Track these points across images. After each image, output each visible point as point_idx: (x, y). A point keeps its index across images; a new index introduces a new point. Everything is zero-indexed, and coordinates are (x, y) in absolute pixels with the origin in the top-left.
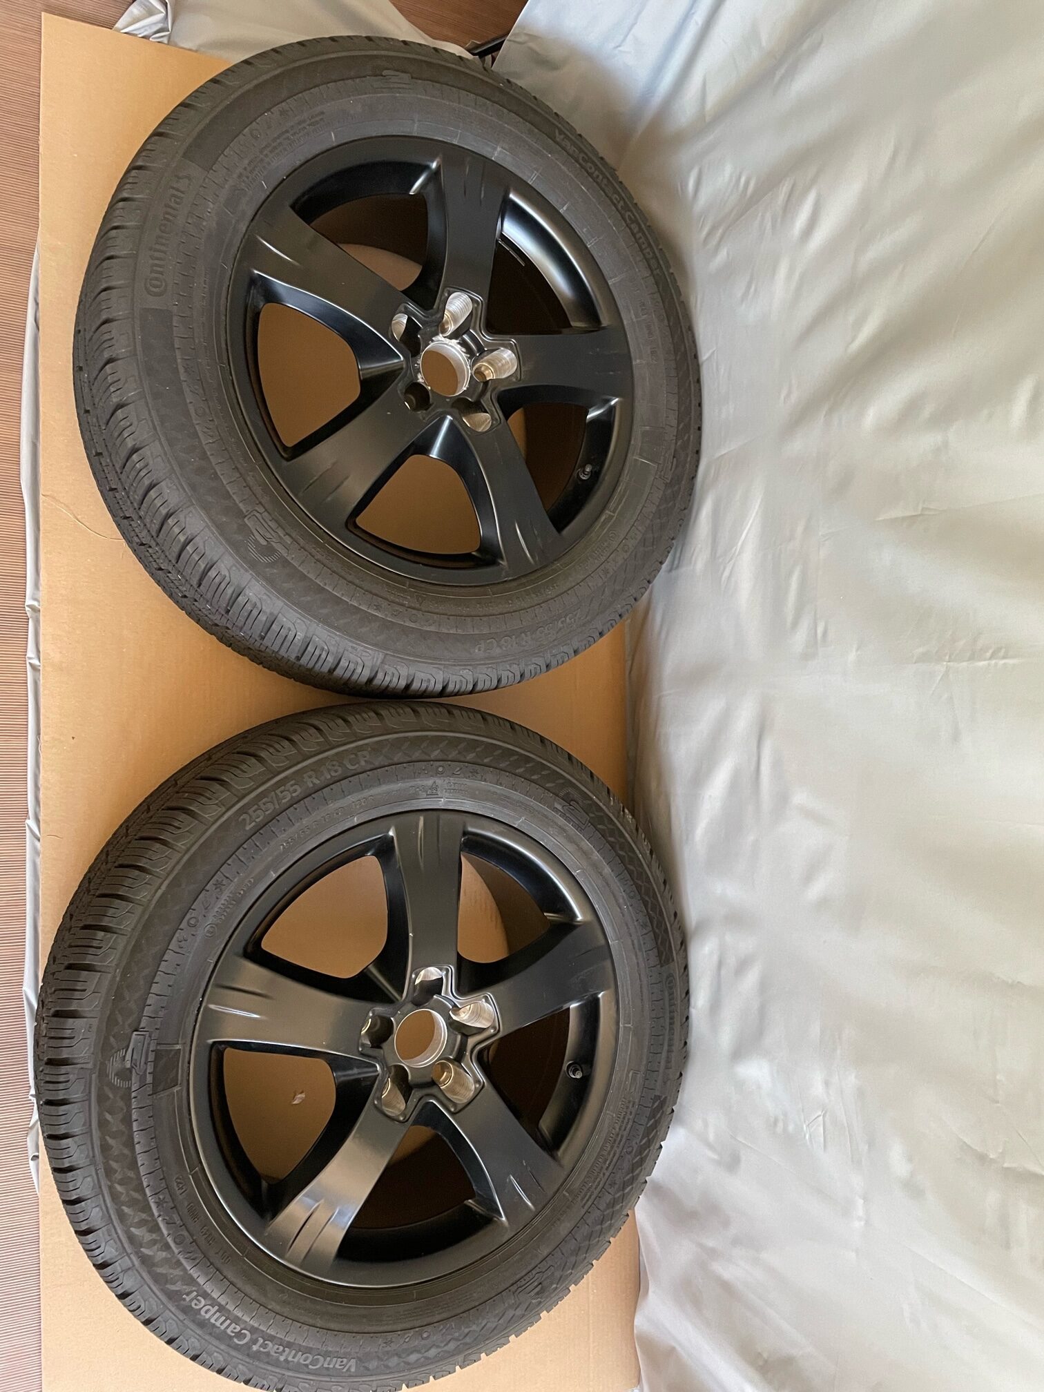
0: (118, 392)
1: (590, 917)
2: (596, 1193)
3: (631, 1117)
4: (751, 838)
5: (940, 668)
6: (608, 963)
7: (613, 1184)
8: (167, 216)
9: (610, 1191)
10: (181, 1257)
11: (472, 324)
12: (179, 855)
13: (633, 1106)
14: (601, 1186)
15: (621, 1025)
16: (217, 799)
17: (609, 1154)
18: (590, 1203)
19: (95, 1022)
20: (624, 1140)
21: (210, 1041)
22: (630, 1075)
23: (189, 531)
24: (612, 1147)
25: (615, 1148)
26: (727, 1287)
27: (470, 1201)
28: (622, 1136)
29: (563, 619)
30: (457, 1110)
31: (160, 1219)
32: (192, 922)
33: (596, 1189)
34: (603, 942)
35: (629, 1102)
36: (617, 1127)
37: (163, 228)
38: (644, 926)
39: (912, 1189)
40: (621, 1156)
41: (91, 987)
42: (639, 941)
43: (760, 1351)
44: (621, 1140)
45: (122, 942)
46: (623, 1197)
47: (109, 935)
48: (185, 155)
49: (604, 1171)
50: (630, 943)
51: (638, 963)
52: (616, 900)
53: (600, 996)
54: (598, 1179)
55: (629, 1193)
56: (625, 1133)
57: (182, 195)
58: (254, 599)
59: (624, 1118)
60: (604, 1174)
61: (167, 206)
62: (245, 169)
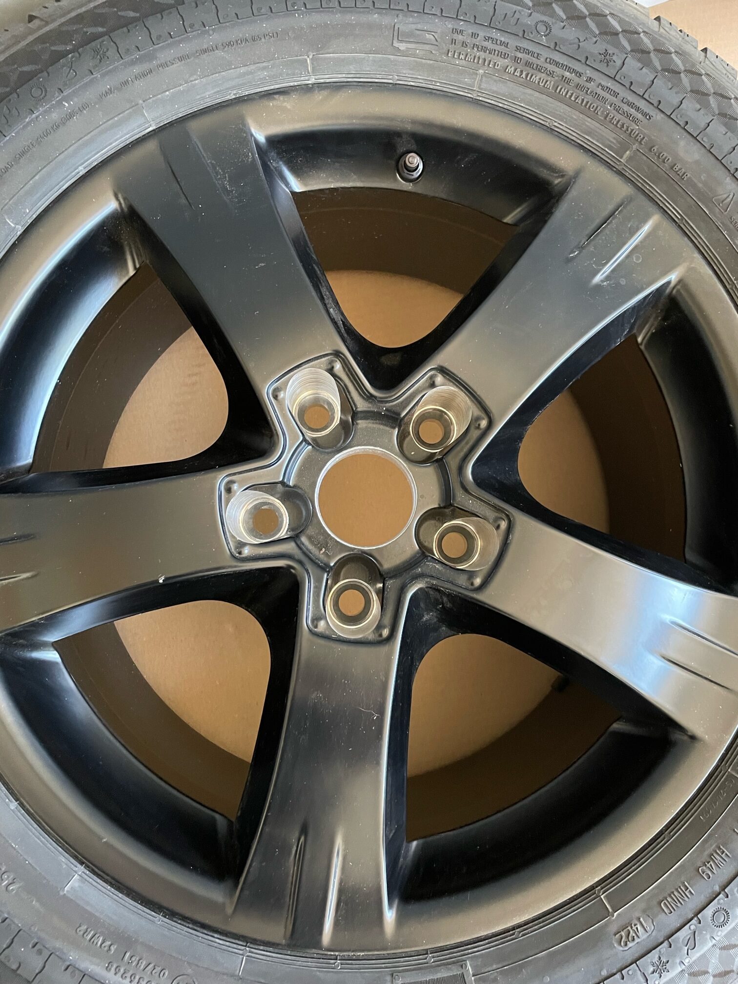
1: (105, 182)
2: (623, 93)
3: (482, 34)
6: (194, 126)
7: (606, 59)
9: (619, 63)
13: (461, 32)
14: (610, 84)
15: (312, 80)
17: (551, 74)
18: (642, 104)
20: (525, 44)
22: (402, 46)
24: (539, 69)
25: (541, 62)
27: (640, 339)
28: (518, 49)
30: (483, 415)
33: (616, 94)
34: (152, 146)
35: (454, 42)
36: (502, 62)
38: (101, 57)
40: (555, 48)
42: (133, 63)
44: (528, 52)
46: (631, 32)
49: (582, 81)
50: (140, 84)
51: (181, 59)
52: (56, 127)
53: (261, 138)
54: (599, 90)
55: (621, 21)
56: (513, 42)
59: (484, 49)
60: (590, 80)
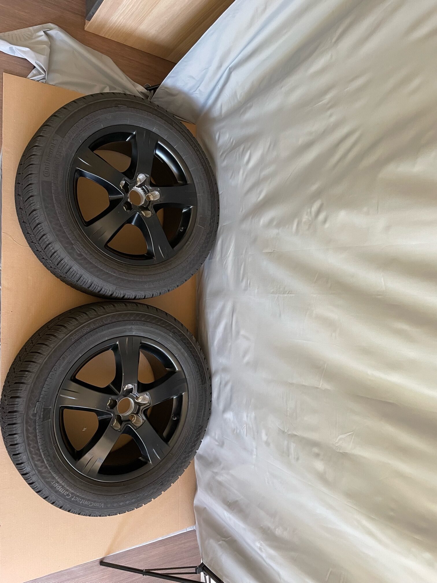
0: (34, 206)
1: (180, 369)
2: (180, 454)
3: (192, 431)
4: (230, 344)
5: (277, 296)
6: (186, 384)
7: (185, 452)
8: (50, 152)
9: (184, 454)
10: (51, 471)
11: (146, 184)
12: (51, 349)
13: (192, 428)
14: (182, 452)
15: (189, 403)
16: (63, 332)
17: (184, 442)
18: (178, 458)
19: (25, 399)
20: (189, 438)
21: (60, 406)
22: (192, 418)
23: (55, 249)
24: (185, 440)
25: (187, 441)
26: (220, 483)
27: (140, 458)
28: (189, 437)
29: (174, 276)
30: (137, 428)
31: (45, 459)
32: (55, 369)
33: (180, 453)
34: (184, 377)
35: (191, 427)
36: (187, 434)
37: (49, 156)
38: (197, 372)
39: (267, 443)
40: (188, 443)
41: (24, 389)
42: (195, 376)
43: (228, 500)
44: (188, 438)
45: (33, 375)
46: (189, 456)
47: (29, 373)
48: (55, 133)
49: (183, 448)
50: (193, 377)
51: (195, 384)
52: (189, 364)
53: (183, 394)
54: (181, 450)
55: (190, 455)
56: (190, 436)
57: (55, 145)
58: (75, 270)
59: (190, 431)
60: (183, 449)
61: (50, 149)
62: (75, 137)
